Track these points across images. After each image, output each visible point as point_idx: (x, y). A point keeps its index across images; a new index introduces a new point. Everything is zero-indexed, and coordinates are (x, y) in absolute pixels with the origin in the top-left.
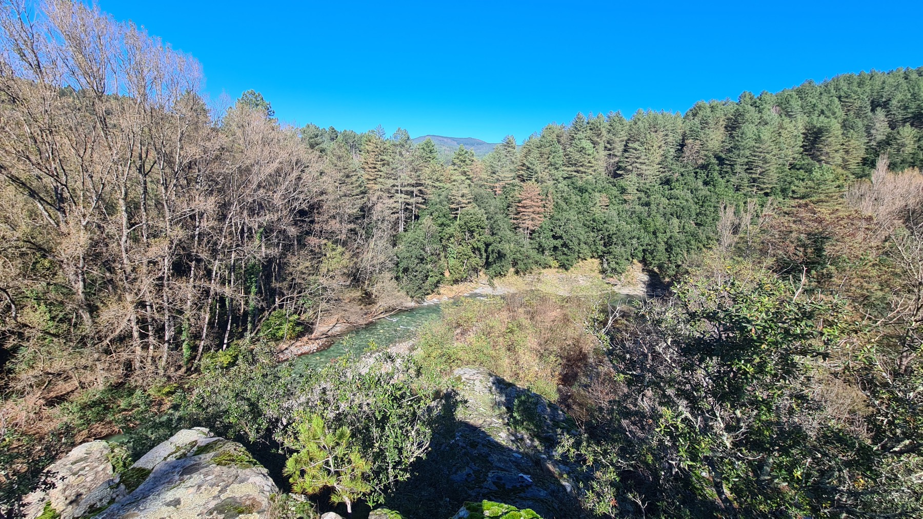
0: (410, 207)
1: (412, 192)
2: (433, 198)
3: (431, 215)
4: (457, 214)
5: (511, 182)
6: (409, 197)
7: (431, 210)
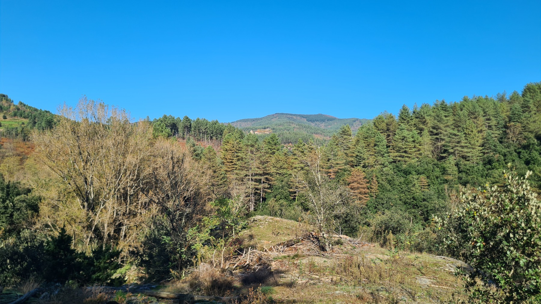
0: (259, 191)
1: (261, 180)
2: (277, 184)
3: (275, 197)
4: (295, 196)
5: (343, 167)
6: (258, 184)
7: (275, 193)
